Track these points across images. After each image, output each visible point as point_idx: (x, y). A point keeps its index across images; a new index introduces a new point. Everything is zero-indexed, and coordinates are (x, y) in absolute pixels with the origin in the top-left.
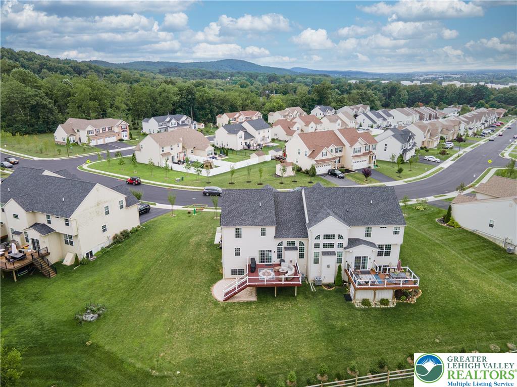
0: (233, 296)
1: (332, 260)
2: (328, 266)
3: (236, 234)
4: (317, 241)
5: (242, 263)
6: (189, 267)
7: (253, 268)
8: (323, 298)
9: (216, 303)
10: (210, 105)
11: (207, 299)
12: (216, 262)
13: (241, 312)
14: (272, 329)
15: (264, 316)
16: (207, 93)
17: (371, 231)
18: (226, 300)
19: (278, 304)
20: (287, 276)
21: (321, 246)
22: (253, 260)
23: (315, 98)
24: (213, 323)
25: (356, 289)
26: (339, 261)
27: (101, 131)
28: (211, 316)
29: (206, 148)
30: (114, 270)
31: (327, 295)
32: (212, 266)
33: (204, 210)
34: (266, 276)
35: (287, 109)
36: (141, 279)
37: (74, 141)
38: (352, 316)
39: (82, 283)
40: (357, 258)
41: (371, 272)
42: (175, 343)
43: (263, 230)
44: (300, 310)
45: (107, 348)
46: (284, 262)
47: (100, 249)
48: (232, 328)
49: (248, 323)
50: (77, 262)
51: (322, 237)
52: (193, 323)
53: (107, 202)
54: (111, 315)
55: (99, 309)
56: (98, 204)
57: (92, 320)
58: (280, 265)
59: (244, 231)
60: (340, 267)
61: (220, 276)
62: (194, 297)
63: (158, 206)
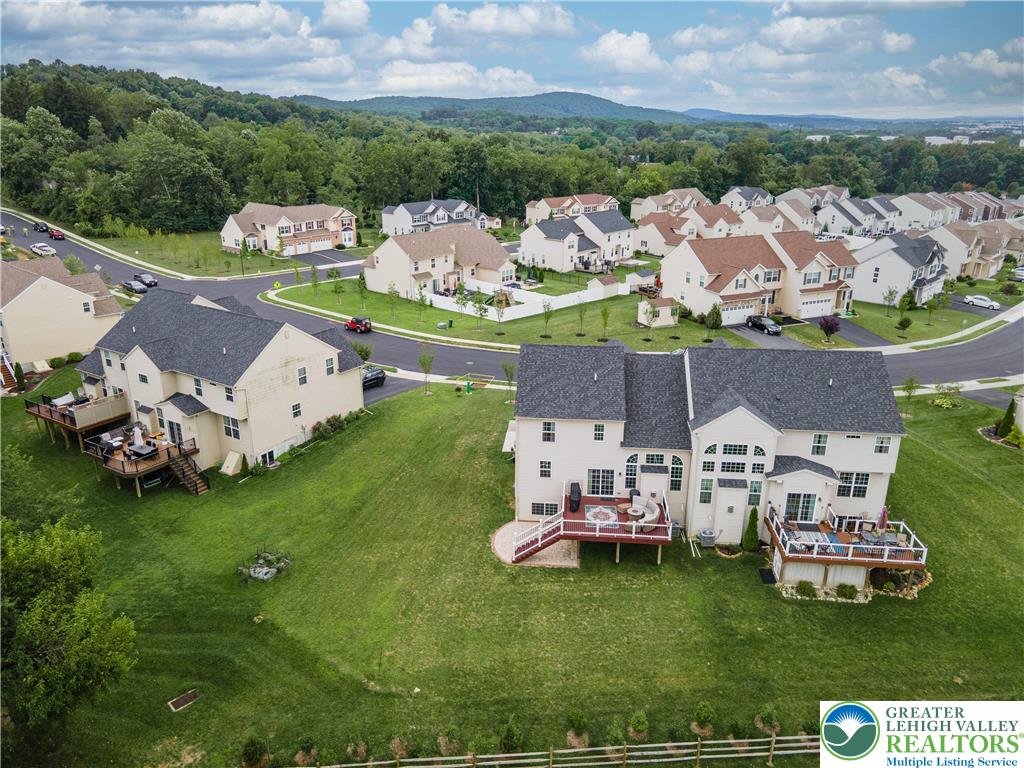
0: (531, 554)
1: (739, 498)
2: (731, 510)
3: (544, 434)
4: (710, 458)
5: (554, 491)
6: (451, 493)
7: (575, 503)
8: (715, 572)
9: (498, 566)
10: (514, 181)
11: (481, 557)
12: (503, 486)
13: (546, 587)
14: (606, 624)
15: (591, 599)
16: (511, 158)
17: (825, 442)
18: (518, 561)
19: (621, 577)
20: (642, 522)
21: (718, 467)
22: (575, 487)
23: (730, 171)
24: (491, 603)
25: (785, 560)
26: (754, 500)
27: (304, 229)
28: (488, 590)
29: (501, 265)
30: (312, 490)
31: (723, 568)
32: (495, 495)
33: (488, 386)
34: (600, 520)
35: (670, 192)
36: (360, 509)
37: (254, 246)
38: (773, 613)
39: (252, 508)
40: (793, 498)
41: (821, 527)
42: (415, 634)
43: (599, 428)
44: (666, 594)
45: (290, 631)
46: (639, 495)
47: (287, 449)
48: (526, 615)
49: (557, 609)
50: (245, 470)
51: (720, 449)
52: (451, 601)
53: (303, 359)
54: (300, 571)
55: (278, 560)
56: (287, 364)
57: (265, 577)
58: (630, 501)
59: (561, 428)
60: (754, 513)
61: (510, 516)
62: (456, 550)
63: (402, 374)
